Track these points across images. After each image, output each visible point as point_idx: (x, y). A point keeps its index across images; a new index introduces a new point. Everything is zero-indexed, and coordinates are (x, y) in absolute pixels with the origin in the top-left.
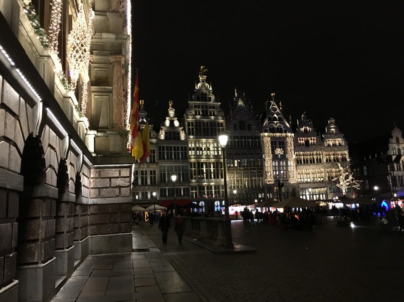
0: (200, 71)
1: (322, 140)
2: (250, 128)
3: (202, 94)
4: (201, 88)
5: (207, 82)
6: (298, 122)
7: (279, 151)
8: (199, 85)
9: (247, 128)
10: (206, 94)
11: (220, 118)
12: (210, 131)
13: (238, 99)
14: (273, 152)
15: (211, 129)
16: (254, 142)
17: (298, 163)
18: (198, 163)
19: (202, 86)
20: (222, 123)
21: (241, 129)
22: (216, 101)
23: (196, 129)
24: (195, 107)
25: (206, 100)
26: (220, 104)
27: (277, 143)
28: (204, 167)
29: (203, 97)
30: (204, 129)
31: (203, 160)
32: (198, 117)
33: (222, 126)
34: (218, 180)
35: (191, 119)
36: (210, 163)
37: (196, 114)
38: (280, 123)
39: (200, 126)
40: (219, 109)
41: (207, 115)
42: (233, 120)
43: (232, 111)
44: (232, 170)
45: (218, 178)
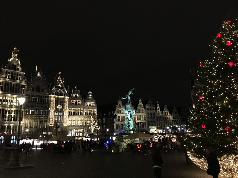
0: (13, 50)
1: (84, 102)
2: (43, 91)
3: (13, 65)
4: (12, 61)
5: (17, 58)
6: (72, 91)
7: (59, 107)
8: (12, 59)
9: (41, 91)
10: (15, 66)
11: (24, 82)
12: (15, 89)
13: (38, 72)
14: (56, 107)
15: (16, 89)
16: (44, 100)
17: (70, 114)
18: (3, 110)
19: (14, 60)
20: (24, 86)
21: (37, 91)
22: (22, 71)
23: (5, 87)
24: (6, 72)
25: (15, 69)
26: (25, 73)
27: (59, 102)
28: (7, 113)
29: (13, 67)
30: (11, 88)
31: (7, 108)
32: (8, 79)
33: (24, 88)
34: (16, 122)
35: (2, 80)
36: (12, 111)
37: (6, 77)
38: (62, 90)
39: (8, 85)
40: (24, 77)
41: (14, 79)
42: (32, 85)
43: (33, 79)
44: (27, 116)
45: (16, 120)
